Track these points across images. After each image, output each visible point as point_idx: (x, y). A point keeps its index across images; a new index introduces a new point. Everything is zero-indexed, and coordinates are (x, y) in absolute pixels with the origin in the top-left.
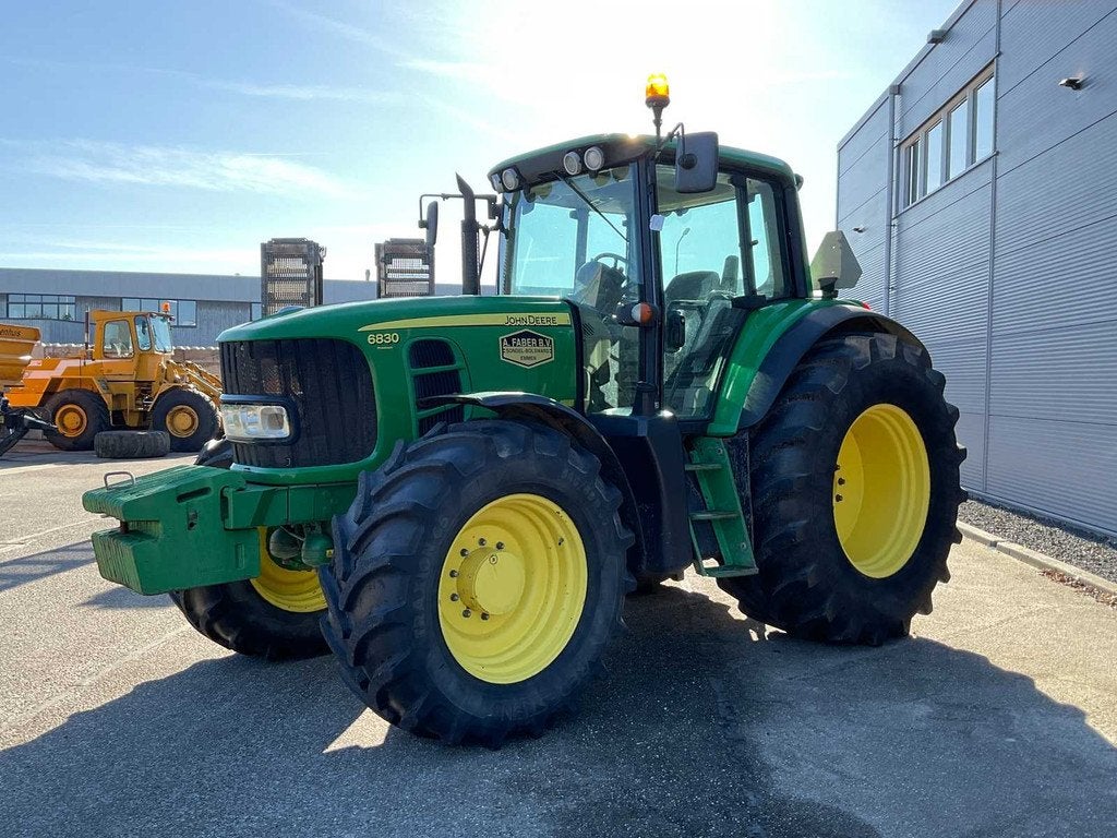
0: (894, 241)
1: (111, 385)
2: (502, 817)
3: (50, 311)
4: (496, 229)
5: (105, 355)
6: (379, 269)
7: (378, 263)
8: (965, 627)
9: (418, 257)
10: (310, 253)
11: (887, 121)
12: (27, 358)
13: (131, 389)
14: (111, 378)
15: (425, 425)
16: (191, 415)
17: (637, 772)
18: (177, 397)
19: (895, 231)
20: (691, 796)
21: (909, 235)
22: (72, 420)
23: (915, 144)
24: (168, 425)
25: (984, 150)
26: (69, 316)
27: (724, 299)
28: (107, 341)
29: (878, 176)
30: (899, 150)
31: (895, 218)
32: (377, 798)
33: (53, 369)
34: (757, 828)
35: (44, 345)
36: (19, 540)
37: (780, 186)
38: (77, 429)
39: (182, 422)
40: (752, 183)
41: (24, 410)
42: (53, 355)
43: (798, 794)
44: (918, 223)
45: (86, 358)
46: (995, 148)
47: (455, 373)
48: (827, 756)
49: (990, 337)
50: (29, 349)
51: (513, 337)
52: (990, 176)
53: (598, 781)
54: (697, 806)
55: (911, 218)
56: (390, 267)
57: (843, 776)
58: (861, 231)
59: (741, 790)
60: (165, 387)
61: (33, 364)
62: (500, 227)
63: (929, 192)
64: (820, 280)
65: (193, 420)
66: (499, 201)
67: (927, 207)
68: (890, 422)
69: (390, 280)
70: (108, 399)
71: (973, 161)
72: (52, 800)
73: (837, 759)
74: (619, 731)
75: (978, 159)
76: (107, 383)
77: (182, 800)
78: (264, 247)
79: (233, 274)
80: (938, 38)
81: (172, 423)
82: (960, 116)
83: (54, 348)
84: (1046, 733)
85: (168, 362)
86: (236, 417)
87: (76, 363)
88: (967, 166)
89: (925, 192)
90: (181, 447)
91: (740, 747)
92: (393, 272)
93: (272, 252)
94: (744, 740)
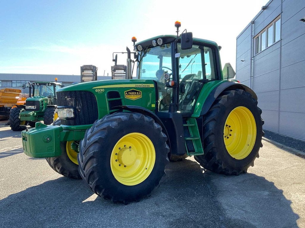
0: (252, 64)
2: (152, 223)
6: (112, 73)
7: (112, 72)
8: (276, 170)
9: (123, 69)
10: (93, 69)
11: (250, 31)
12: (18, 97)
17: (189, 210)
19: (253, 61)
20: (204, 217)
21: (257, 62)
23: (258, 37)
25: (278, 39)
26: (28, 86)
29: (248, 46)
30: (254, 39)
31: (253, 58)
32: (118, 218)
33: (25, 101)
34: (223, 226)
35: (22, 94)
36: (17, 147)
42: (25, 97)
43: (234, 217)
44: (259, 59)
46: (281, 38)
48: (241, 206)
49: (280, 90)
50: (18, 95)
52: (279, 46)
53: (178, 213)
54: (206, 220)
55: (257, 57)
56: (115, 72)
57: (246, 212)
58: (243, 61)
59: (218, 216)
61: (20, 99)
63: (262, 50)
67: (262, 54)
69: (115, 76)
71: (275, 42)
72: (30, 218)
73: (244, 207)
74: (183, 199)
75: (276, 41)
77: (65, 218)
78: (81, 67)
79: (72, 75)
80: (264, 8)
82: (271, 29)
83: (25, 95)
84: (302, 200)
88: (273, 43)
89: (261, 50)
91: (217, 203)
92: (116, 74)
93: (83, 69)
94: (218, 201)
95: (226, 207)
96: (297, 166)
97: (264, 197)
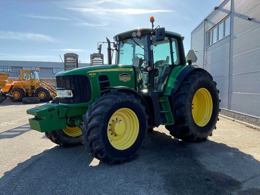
0: (205, 54)
1: (25, 87)
3: (5, 70)
4: (115, 50)
5: (24, 80)
7: (91, 59)
9: (100, 57)
10: (75, 56)
11: (203, 27)
12: (7, 81)
13: (30, 88)
14: (25, 85)
15: (102, 94)
16: (44, 94)
17: (176, 167)
18: (41, 89)
19: (205, 51)
22: (16, 95)
23: (210, 32)
24: (39, 96)
26: (10, 71)
27: (167, 65)
28: (24, 77)
30: (206, 33)
31: (205, 49)
33: (12, 83)
36: (14, 122)
37: (179, 40)
38: (17, 97)
39: (42, 95)
40: (173, 39)
41: (6, 93)
42: (11, 80)
43: (212, 170)
45: (19, 81)
46: (230, 33)
47: (108, 82)
48: (215, 163)
50: (6, 79)
51: (122, 75)
52: (229, 39)
55: (209, 49)
56: (93, 59)
57: (220, 167)
58: (197, 52)
60: (38, 87)
61: (7, 82)
62: (116, 49)
64: (188, 61)
65: (45, 95)
66: (116, 44)
67: (213, 46)
68: (204, 92)
69: (93, 63)
70: (25, 90)
75: (226, 36)
76: (24, 86)
80: (216, 8)
81: (40, 95)
83: (11, 78)
85: (38, 82)
86: (60, 93)
87: (17, 82)
90: (42, 101)
92: (94, 60)
93: (66, 56)
94: (196, 160)
95: (204, 164)
96: (248, 134)
97: (231, 157)
